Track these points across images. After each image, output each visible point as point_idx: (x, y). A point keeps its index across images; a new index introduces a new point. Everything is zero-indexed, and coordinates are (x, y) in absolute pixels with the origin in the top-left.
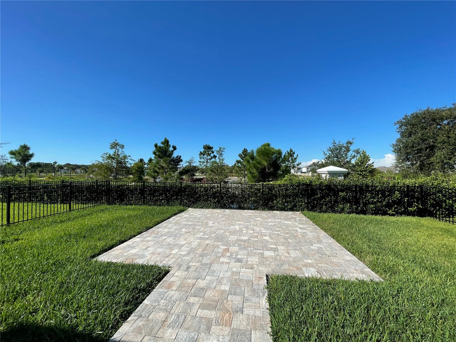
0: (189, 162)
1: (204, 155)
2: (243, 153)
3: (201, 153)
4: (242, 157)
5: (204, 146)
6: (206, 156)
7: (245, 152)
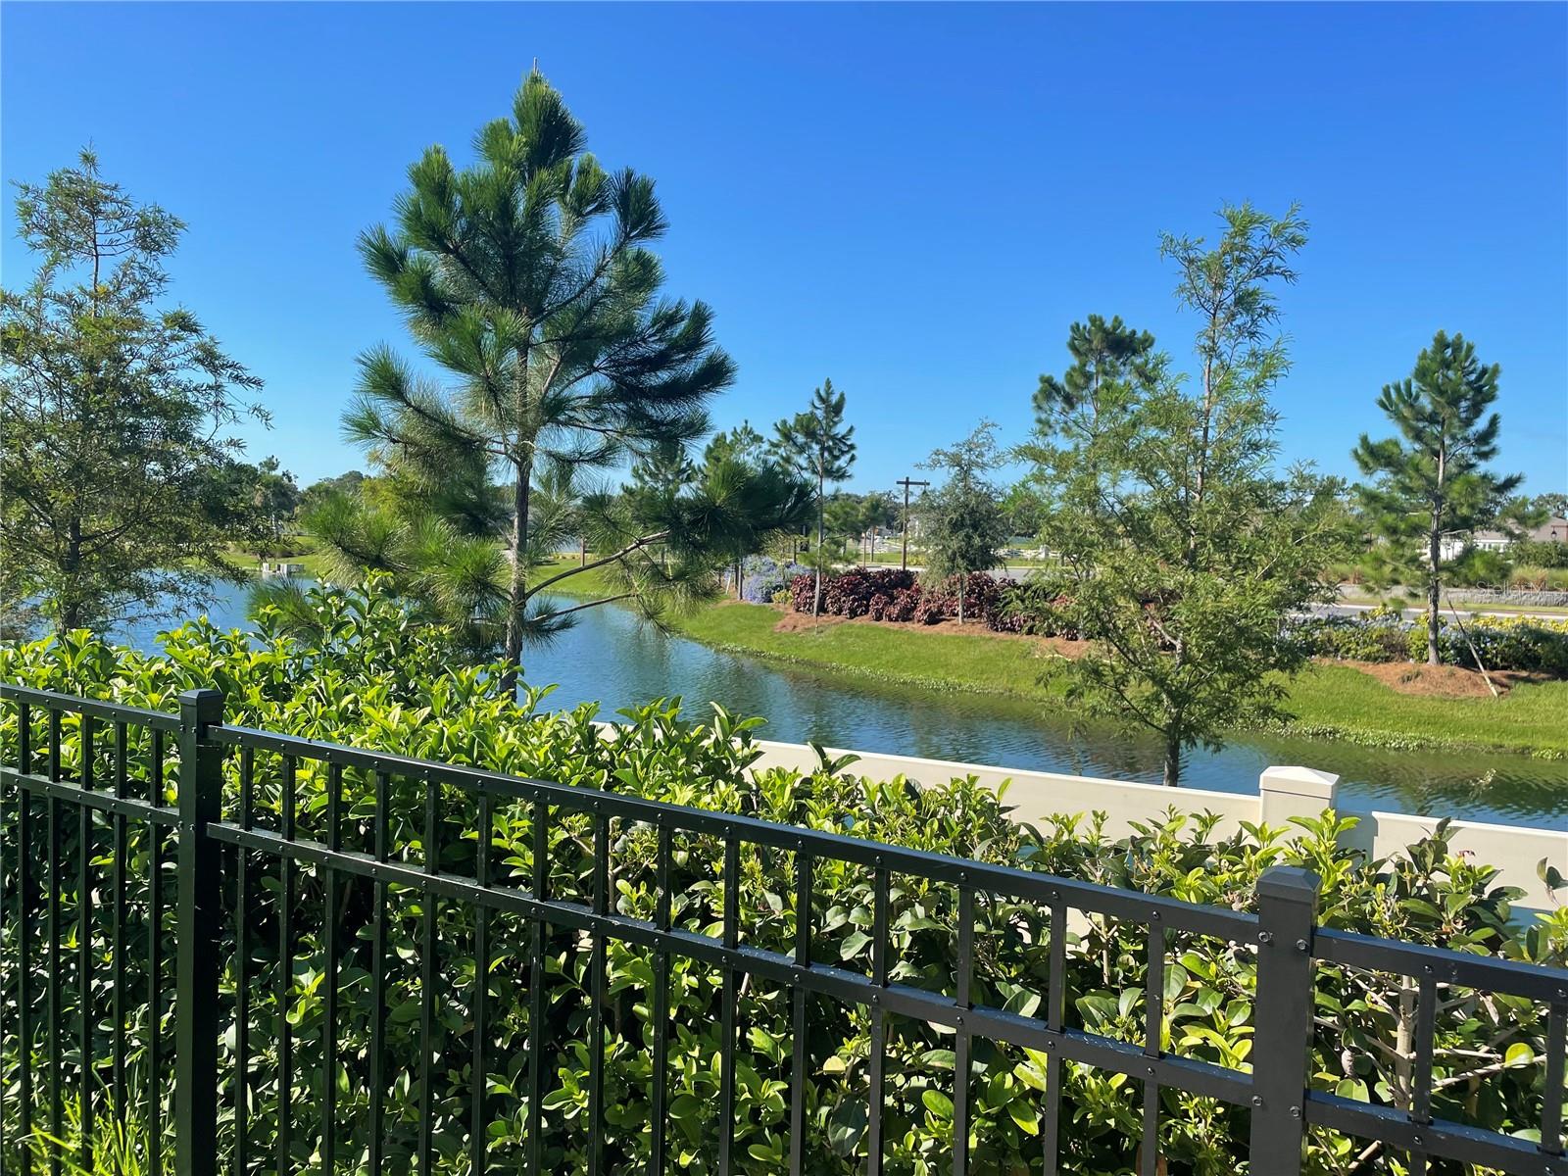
0: (956, 461)
1: (1069, 401)
2: (1422, 374)
3: (1050, 389)
4: (1420, 415)
5: (1076, 328)
6: (1088, 409)
7: (1446, 364)
